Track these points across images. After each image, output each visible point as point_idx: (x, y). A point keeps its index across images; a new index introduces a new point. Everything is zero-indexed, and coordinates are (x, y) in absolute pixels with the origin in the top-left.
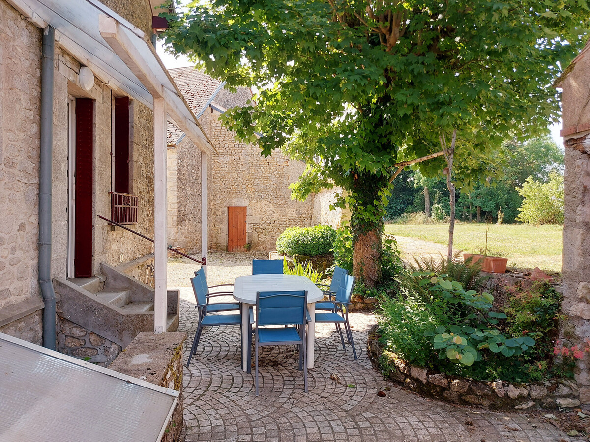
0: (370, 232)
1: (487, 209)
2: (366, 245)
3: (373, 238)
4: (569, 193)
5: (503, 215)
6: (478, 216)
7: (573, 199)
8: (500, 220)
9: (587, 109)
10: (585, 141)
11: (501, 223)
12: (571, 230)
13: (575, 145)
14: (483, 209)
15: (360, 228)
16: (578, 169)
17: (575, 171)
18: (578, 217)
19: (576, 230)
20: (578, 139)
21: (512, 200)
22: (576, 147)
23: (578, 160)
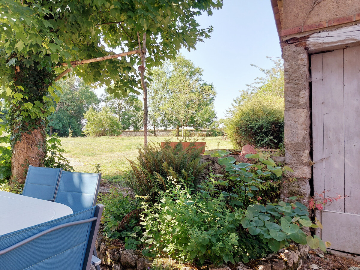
0: (35, 131)
1: (57, 128)
2: (31, 144)
3: (39, 137)
4: (290, 81)
5: (72, 132)
6: (51, 133)
7: (296, 86)
8: (70, 135)
9: (312, 14)
10: (309, 39)
11: (71, 136)
12: (294, 111)
13: (296, 43)
14: (55, 128)
15: (23, 126)
16: (301, 62)
17: (298, 63)
18: (301, 99)
19: (300, 110)
20: (300, 38)
21: (72, 123)
22: (298, 44)
23: (301, 55)
